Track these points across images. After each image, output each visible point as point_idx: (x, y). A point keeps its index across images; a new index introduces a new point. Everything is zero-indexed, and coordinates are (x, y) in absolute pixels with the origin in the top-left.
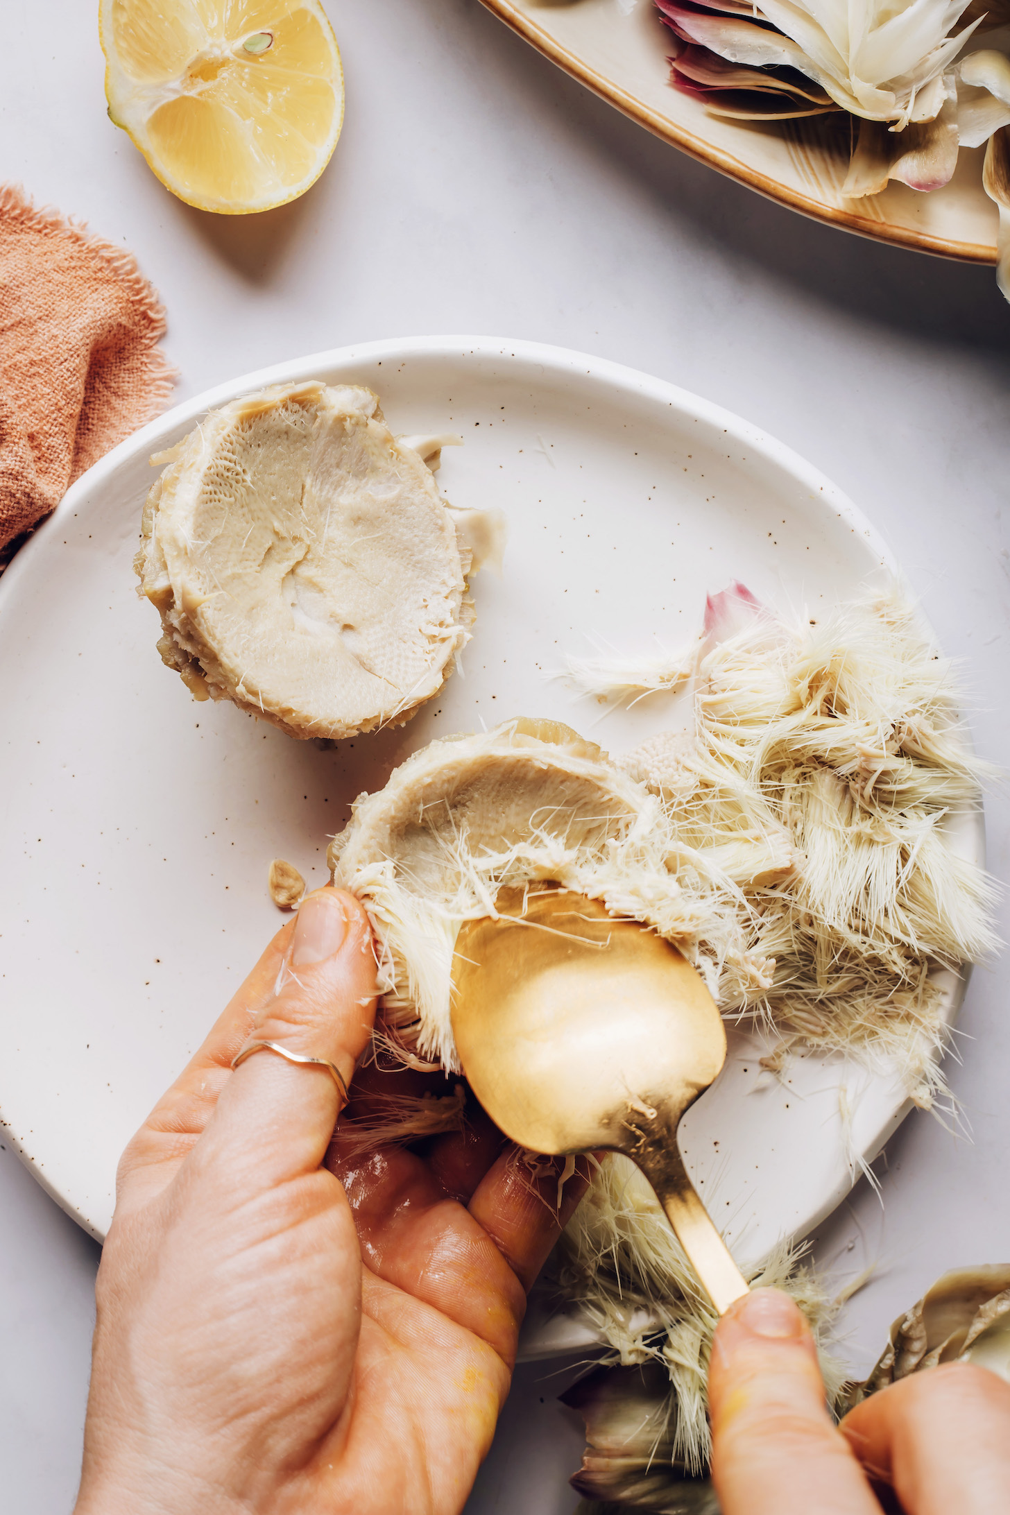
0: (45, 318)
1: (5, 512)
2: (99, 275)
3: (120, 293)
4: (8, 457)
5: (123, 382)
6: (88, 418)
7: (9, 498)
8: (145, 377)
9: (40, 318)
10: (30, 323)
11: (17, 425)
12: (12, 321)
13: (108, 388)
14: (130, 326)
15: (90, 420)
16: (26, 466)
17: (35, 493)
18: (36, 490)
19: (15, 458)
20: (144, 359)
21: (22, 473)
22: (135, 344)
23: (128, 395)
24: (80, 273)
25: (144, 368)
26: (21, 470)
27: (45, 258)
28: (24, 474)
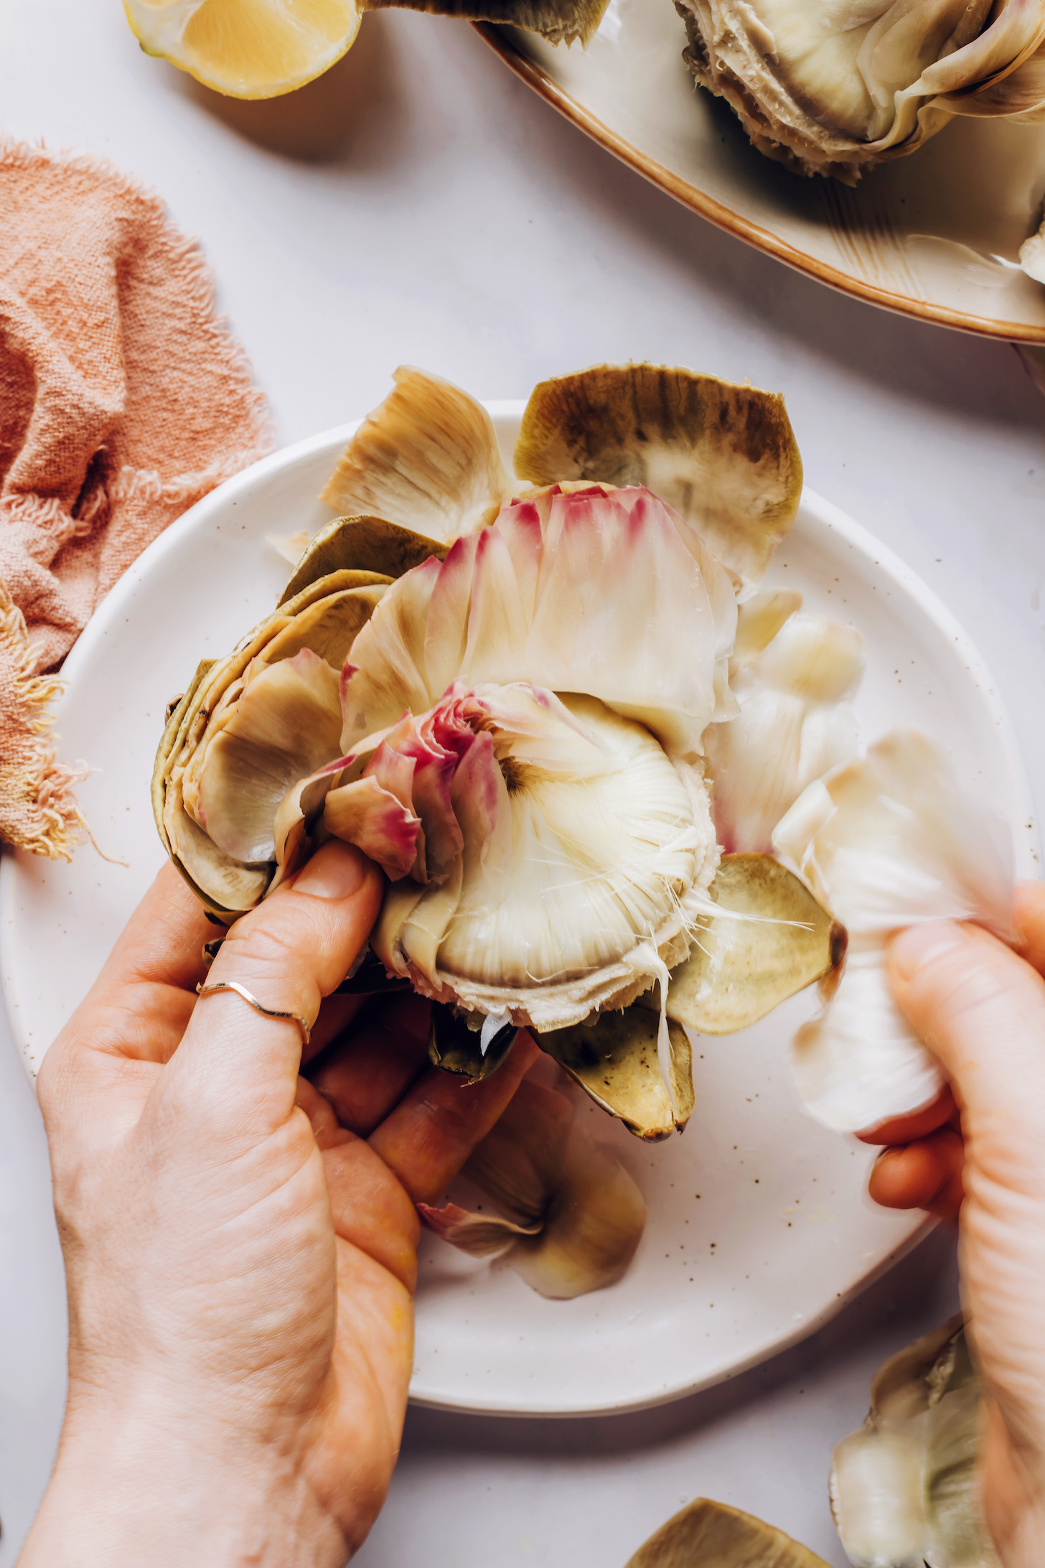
0: (44, 246)
1: (61, 430)
2: (81, 188)
3: (107, 194)
4: (47, 377)
5: (154, 269)
6: (136, 315)
7: (60, 415)
8: (172, 255)
9: (39, 247)
10: (32, 255)
11: (45, 344)
12: (16, 260)
13: (142, 281)
14: (132, 217)
15: (140, 317)
16: (67, 380)
17: (84, 403)
18: (85, 400)
19: (54, 376)
20: (163, 240)
21: (65, 388)
22: (147, 230)
23: (163, 280)
24: (64, 195)
25: (166, 248)
26: (63, 385)
27: (29, 193)
28: (68, 388)
